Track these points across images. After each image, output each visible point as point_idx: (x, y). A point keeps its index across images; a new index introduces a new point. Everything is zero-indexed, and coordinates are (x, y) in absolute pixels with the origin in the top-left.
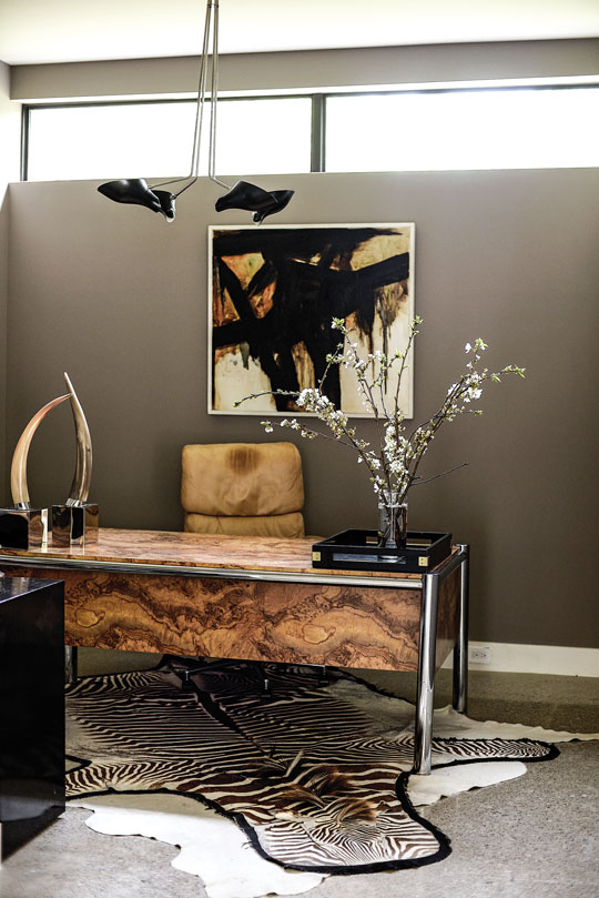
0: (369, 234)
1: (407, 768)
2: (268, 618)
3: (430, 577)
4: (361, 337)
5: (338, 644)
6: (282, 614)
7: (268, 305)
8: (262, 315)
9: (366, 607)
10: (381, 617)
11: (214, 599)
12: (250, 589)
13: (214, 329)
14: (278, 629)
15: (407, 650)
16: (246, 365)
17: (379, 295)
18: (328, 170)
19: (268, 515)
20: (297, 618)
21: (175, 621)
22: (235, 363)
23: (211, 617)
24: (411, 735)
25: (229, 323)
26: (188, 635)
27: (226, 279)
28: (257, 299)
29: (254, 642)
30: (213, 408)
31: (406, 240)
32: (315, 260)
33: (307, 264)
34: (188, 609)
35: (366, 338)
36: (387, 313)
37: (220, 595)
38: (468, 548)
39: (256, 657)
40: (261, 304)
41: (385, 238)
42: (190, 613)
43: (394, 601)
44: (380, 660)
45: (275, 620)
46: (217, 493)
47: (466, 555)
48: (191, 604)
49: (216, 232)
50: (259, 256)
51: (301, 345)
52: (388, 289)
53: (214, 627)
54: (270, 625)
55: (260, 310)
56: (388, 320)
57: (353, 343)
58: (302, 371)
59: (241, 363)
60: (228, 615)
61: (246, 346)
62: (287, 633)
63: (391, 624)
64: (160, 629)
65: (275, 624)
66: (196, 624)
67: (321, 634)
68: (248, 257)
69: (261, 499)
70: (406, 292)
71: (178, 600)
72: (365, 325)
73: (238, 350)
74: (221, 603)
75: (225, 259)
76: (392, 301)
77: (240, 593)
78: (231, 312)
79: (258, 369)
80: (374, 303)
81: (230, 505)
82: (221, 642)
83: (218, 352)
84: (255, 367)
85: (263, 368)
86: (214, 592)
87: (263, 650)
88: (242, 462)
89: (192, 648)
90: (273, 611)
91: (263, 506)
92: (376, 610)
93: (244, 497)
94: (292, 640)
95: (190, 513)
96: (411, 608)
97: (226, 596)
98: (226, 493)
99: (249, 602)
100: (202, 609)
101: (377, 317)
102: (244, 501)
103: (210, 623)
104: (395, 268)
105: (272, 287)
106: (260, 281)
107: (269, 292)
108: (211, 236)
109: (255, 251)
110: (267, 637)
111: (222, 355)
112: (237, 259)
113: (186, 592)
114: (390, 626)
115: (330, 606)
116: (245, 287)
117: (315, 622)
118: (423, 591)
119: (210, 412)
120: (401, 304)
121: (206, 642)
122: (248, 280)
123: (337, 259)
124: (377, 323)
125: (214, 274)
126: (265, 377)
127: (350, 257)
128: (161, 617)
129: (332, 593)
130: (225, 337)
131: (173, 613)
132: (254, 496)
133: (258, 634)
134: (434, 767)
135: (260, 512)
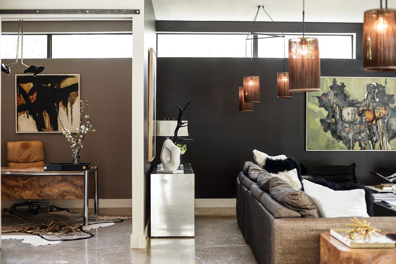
0: (66, 77)
1: (82, 225)
2: (41, 187)
3: (86, 171)
4: (64, 108)
5: (61, 193)
6: (45, 186)
7: (35, 99)
8: (33, 102)
9: (69, 182)
10: (73, 184)
11: (25, 182)
12: (36, 179)
13: (17, 106)
14: (44, 190)
15: (81, 193)
16: (28, 118)
17: (69, 96)
18: (53, 58)
19: (34, 162)
20: (49, 186)
21: (13, 189)
22: (24, 117)
23: (24, 188)
24: (83, 219)
25: (22, 104)
26: (18, 193)
27: (21, 91)
28: (31, 97)
29: (37, 194)
30: (18, 131)
31: (77, 79)
32: (49, 85)
33: (47, 86)
34: (18, 186)
35: (65, 109)
36: (72, 101)
37: (27, 181)
38: (97, 167)
39: (38, 198)
40: (32, 98)
41: (71, 78)
42: (18, 187)
43: (77, 180)
44: (73, 197)
45: (43, 187)
46: (18, 156)
47: (97, 169)
48: (18, 184)
49: (17, 76)
50: (32, 84)
51: (45, 111)
52: (72, 94)
53: (25, 190)
54: (42, 189)
55: (32, 100)
56: (72, 103)
57: (62, 110)
58: (46, 118)
59: (26, 117)
60: (29, 187)
61: (28, 111)
62: (47, 191)
63: (76, 186)
64: (9, 192)
65: (43, 188)
66: (20, 190)
67: (56, 190)
68: (28, 84)
69: (31, 158)
70: (77, 94)
71: (14, 183)
72: (65, 105)
73: (25, 113)
74: (27, 183)
75: (21, 85)
76: (73, 97)
77: (33, 180)
78: (23, 101)
79: (32, 119)
80: (68, 98)
81: (22, 159)
82: (28, 195)
83: (19, 113)
84: (31, 118)
85: (33, 118)
86: (25, 180)
87: (40, 196)
88: (25, 147)
89: (19, 197)
90: (43, 185)
91: (32, 159)
92: (72, 183)
93: (26, 157)
94: (48, 192)
95: (10, 162)
96: (82, 181)
97: (29, 181)
98: (20, 156)
99: (35, 183)
100: (21, 185)
101: (69, 102)
102: (26, 158)
103: (24, 190)
104: (74, 87)
105: (36, 93)
106: (32, 91)
107: (35, 95)
108: (16, 78)
109: (31, 82)
110: (41, 192)
111: (20, 114)
112: (24, 85)
113: (17, 181)
114: (76, 187)
115: (59, 182)
116: (27, 93)
117: (55, 187)
118: (84, 175)
119: (17, 132)
120: (76, 98)
121: (23, 195)
122: (28, 91)
123: (56, 85)
124: (69, 104)
125: (17, 89)
126: (34, 121)
127: (60, 84)
128: (9, 188)
129: (59, 178)
130: (21, 109)
131: (13, 187)
132: (29, 157)
133: (38, 192)
134: (89, 224)
135: (31, 161)
